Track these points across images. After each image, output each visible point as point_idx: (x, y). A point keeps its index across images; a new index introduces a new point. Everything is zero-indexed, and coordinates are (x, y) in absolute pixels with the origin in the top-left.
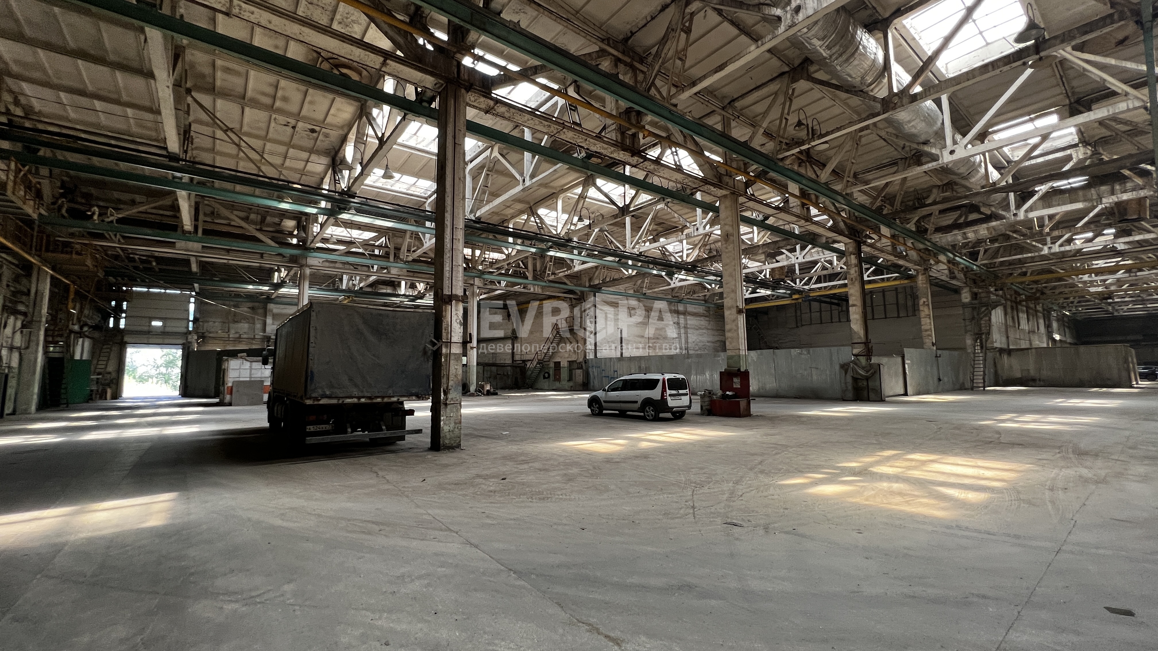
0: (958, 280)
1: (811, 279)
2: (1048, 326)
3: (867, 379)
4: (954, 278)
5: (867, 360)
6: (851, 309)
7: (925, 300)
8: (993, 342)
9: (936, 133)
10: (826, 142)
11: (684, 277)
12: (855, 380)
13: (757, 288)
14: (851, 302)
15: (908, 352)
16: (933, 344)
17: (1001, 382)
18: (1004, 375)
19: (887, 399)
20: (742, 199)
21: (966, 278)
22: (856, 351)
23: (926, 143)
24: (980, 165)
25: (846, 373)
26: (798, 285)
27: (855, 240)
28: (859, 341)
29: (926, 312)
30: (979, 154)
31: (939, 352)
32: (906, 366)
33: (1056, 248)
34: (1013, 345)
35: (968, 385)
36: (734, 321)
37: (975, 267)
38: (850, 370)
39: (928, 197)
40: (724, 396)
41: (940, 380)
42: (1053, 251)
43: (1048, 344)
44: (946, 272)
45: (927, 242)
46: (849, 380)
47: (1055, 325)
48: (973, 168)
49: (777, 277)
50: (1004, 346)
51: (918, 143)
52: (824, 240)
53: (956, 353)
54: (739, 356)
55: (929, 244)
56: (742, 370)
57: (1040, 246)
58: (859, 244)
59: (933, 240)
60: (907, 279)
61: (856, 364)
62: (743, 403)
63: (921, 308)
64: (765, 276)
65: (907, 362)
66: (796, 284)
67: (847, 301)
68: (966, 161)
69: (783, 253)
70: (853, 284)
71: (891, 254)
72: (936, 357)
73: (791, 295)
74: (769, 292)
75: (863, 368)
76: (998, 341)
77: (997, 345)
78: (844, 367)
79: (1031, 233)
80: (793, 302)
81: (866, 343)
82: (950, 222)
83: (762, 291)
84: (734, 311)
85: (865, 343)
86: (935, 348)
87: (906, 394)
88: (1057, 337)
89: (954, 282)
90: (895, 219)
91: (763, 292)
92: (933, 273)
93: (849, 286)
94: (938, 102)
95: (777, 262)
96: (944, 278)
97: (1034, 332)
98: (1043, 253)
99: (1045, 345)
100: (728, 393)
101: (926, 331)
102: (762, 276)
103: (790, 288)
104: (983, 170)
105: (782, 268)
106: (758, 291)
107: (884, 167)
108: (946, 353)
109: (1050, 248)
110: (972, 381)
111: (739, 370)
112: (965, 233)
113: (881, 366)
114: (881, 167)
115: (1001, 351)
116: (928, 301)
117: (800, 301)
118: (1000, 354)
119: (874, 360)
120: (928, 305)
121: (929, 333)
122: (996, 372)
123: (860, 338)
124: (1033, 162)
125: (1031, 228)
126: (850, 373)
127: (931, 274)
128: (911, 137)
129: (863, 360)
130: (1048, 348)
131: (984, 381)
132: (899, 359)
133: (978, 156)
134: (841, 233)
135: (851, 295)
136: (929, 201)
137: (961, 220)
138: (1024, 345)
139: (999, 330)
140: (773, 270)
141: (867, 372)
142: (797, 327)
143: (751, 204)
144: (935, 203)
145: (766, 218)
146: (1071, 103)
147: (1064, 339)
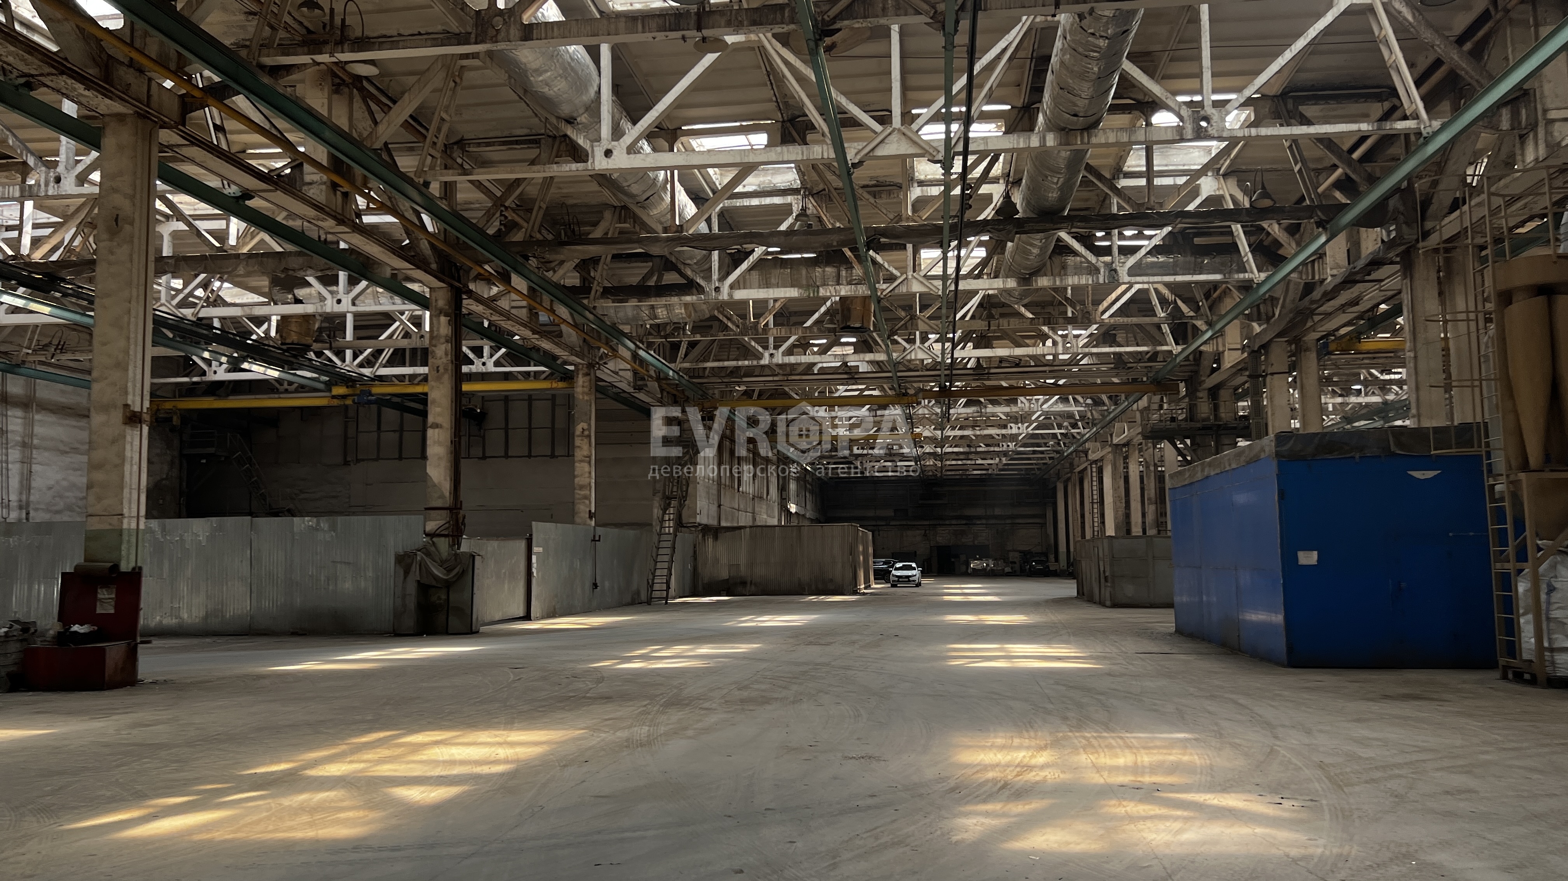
0: (648, 393)
1: (378, 352)
2: (783, 489)
3: (448, 585)
4: (639, 388)
5: (451, 546)
6: (430, 432)
7: (585, 426)
8: (695, 514)
9: (587, 109)
10: (372, 62)
11: (20, 303)
12: (424, 588)
13: (244, 359)
14: (431, 419)
15: (540, 529)
16: (591, 515)
17: (700, 588)
18: (707, 573)
19: (483, 629)
20: (167, 136)
21: (662, 390)
22: (431, 526)
23: (570, 121)
24: (664, 188)
25: (407, 573)
26: (349, 364)
27: (451, 286)
28: (439, 503)
29: (584, 448)
30: (665, 168)
31: (600, 531)
32: (534, 559)
33: (779, 358)
34: (727, 520)
35: (643, 596)
36: (114, 442)
37: (671, 373)
38: (415, 568)
39: (595, 224)
40: (64, 638)
41: (595, 586)
42: (775, 361)
43: (780, 520)
44: (629, 375)
45: (587, 314)
46: (412, 588)
47: (793, 486)
48: (653, 192)
49: (294, 338)
50: (713, 522)
51: (558, 118)
52: (388, 272)
53: (631, 533)
54: (120, 532)
55: (591, 317)
56: (126, 566)
57: (760, 349)
58: (458, 294)
59: (599, 312)
60: (562, 379)
61: (428, 554)
62: (114, 651)
63: (578, 442)
64: (267, 332)
65: (535, 549)
66: (343, 360)
67: (424, 414)
68: (641, 173)
69: (309, 285)
70: (439, 379)
71: (524, 325)
72: (594, 540)
73: (329, 386)
74: (273, 373)
75: (442, 563)
76: (704, 512)
77: (702, 519)
78: (404, 560)
79: (744, 324)
80: (336, 402)
81: (454, 508)
82: (634, 280)
83: (255, 368)
84: (117, 416)
85: (449, 509)
86: (593, 523)
87: (527, 617)
88: (793, 508)
89: (641, 396)
90: (527, 258)
91: (257, 370)
92: (605, 374)
93: (431, 383)
94: (594, 53)
95: (298, 301)
96: (624, 386)
97: (761, 498)
98: (762, 362)
99: (775, 522)
100: (76, 628)
101: (582, 487)
102: (260, 332)
103: (328, 369)
104: (668, 199)
105: (307, 318)
106: (245, 366)
107: (517, 142)
108: (612, 533)
109: (772, 355)
110: (651, 586)
111: (116, 567)
112: (652, 307)
113: (477, 558)
114: (511, 142)
115: (706, 530)
116: (589, 429)
117: (349, 402)
118: (704, 536)
119: (465, 546)
120: (589, 436)
121: (587, 492)
122: (695, 569)
123: (442, 496)
124: (738, 203)
125: (744, 317)
126: (415, 574)
127: (599, 374)
128: (546, 103)
129: (443, 544)
130: (780, 526)
131: (668, 587)
132: (522, 545)
133: (663, 172)
134: (419, 262)
135: (434, 401)
136: (597, 233)
137: (652, 283)
138: (744, 520)
139: (708, 493)
140: (285, 320)
141: (449, 570)
142: (346, 463)
143: (194, 152)
144: (603, 241)
145: (247, 195)
146: (783, 122)
147: (802, 513)
